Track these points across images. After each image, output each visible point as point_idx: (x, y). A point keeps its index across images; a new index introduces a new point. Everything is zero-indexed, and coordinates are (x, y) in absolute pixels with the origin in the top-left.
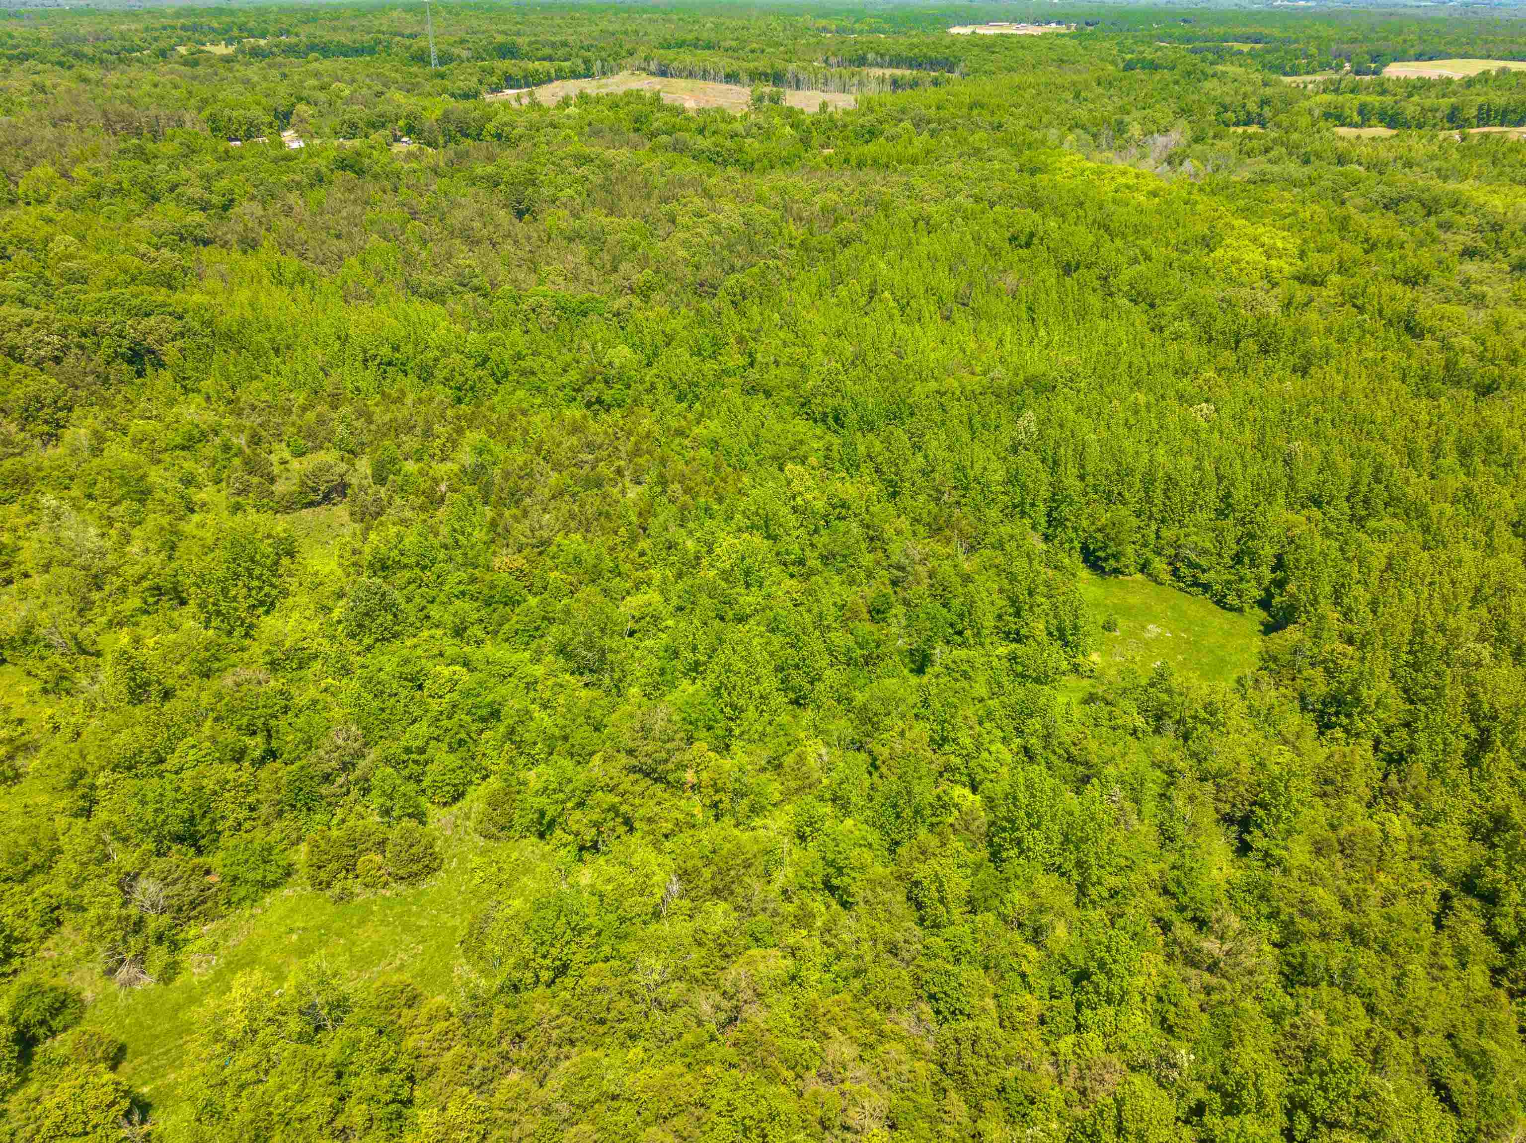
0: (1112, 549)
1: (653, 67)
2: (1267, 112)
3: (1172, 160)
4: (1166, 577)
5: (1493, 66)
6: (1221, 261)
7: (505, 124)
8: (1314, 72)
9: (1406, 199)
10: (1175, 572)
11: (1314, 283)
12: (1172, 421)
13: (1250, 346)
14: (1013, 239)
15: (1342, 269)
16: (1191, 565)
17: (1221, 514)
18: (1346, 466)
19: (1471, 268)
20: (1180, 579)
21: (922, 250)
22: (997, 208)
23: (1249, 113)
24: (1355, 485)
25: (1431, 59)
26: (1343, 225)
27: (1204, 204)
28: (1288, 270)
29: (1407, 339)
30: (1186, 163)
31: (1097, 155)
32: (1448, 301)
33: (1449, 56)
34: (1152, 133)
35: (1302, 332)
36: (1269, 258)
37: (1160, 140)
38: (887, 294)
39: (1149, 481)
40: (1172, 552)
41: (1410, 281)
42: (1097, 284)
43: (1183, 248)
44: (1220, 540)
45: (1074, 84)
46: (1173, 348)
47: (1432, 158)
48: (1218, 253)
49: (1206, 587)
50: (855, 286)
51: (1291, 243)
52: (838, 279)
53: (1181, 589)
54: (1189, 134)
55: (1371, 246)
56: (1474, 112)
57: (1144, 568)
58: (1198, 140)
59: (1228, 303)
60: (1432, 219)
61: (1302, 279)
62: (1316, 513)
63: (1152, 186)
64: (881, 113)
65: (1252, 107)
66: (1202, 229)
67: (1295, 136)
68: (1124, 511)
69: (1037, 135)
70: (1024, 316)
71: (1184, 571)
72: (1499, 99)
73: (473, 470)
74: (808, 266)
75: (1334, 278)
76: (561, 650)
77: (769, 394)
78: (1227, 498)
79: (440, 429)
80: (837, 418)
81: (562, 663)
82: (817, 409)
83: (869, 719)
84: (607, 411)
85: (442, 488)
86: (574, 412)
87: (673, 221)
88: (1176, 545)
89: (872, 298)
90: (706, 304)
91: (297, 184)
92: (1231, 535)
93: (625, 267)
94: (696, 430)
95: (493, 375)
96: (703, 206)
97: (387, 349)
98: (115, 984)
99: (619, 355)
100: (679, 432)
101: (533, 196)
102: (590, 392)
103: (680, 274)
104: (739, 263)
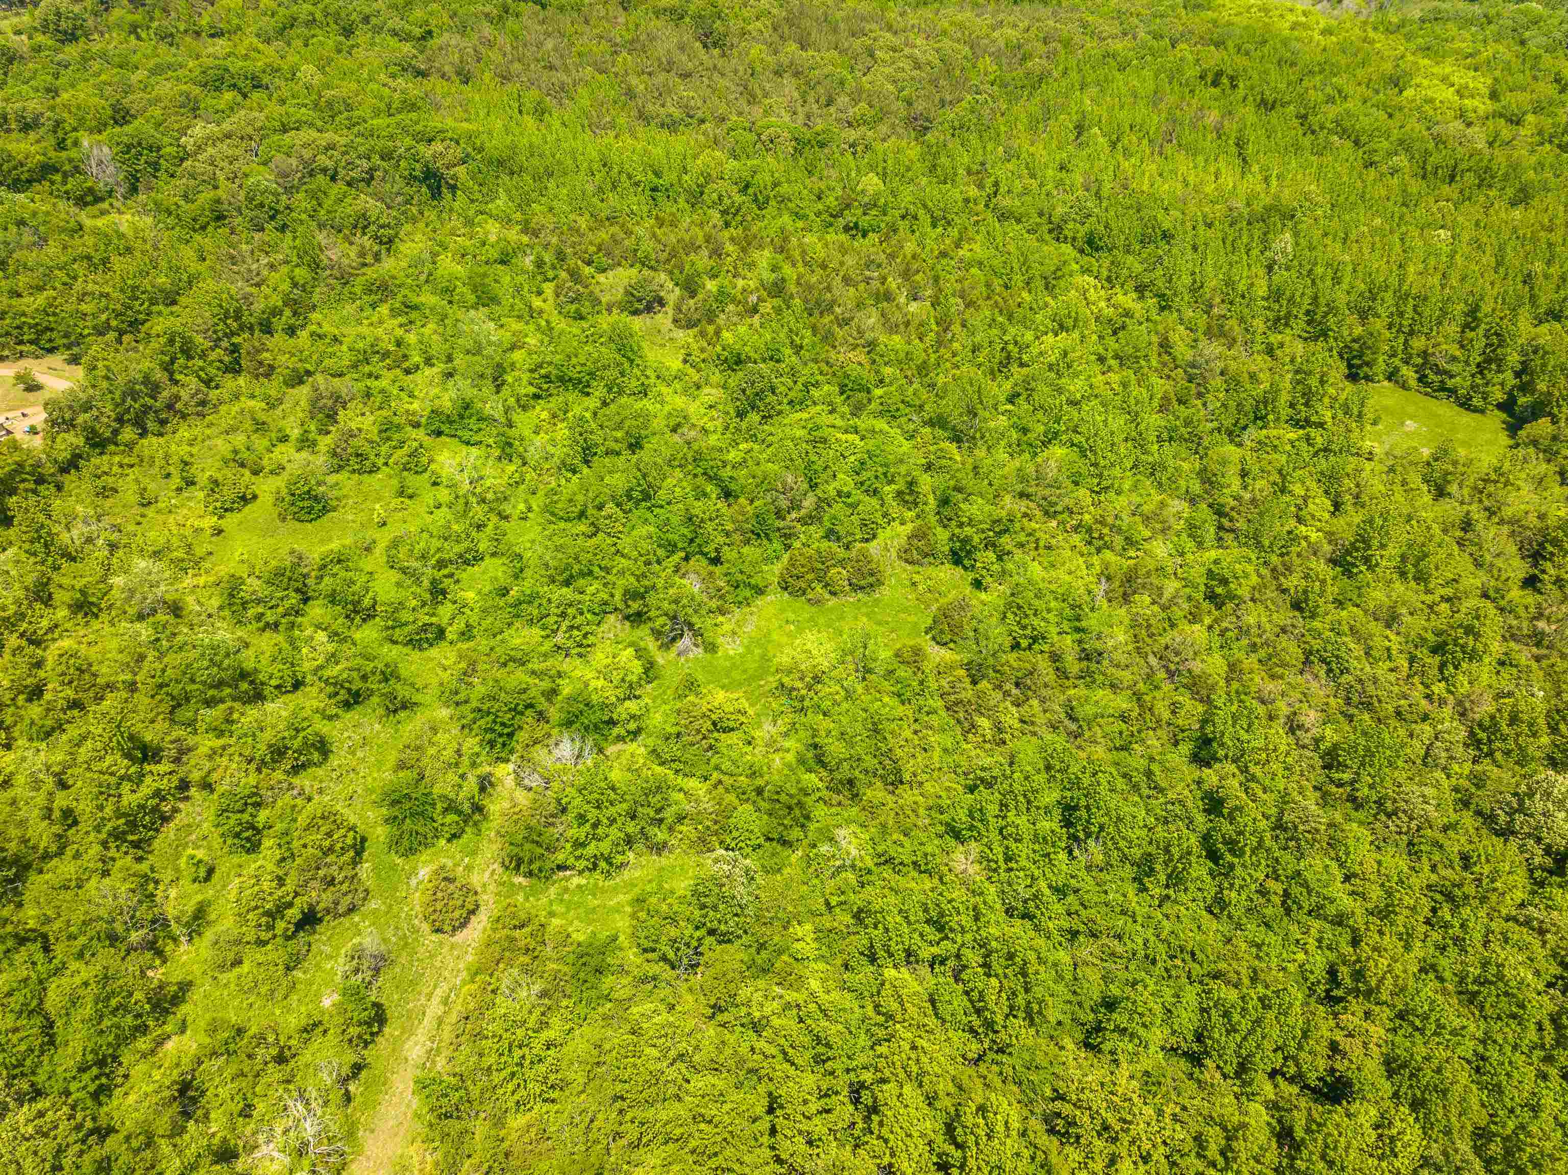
0: (1366, 358)
4: (1413, 383)
6: (1413, 101)
10: (1422, 379)
11: (1512, 122)
14: (1202, 77)
15: (1538, 108)
16: (1439, 372)
17: (1467, 326)
20: (1427, 385)
21: (1118, 87)
22: (1181, 46)
27: (1381, 41)
28: (1481, 109)
30: (1347, 1)
36: (1461, 97)
38: (1096, 130)
39: (1400, 296)
40: (1420, 361)
42: (1295, 122)
43: (1372, 86)
44: (1467, 348)
48: (1409, 93)
49: (1452, 392)
50: (1067, 121)
51: (1481, 83)
52: (1048, 113)
53: (1426, 394)
55: (1563, 87)
57: (1391, 376)
59: (1439, 139)
62: (1557, 327)
63: (1322, 24)
66: (1387, 69)
68: (1376, 323)
71: (1432, 377)
73: (775, 284)
74: (1012, 99)
75: (1530, 118)
76: (938, 422)
77: (1019, 221)
78: (1473, 312)
79: (730, 248)
80: (1090, 242)
81: (939, 432)
82: (1070, 234)
83: (1208, 479)
84: (864, 236)
85: (753, 299)
86: (836, 237)
87: (872, 55)
88: (1425, 354)
89: (1079, 134)
90: (928, 136)
91: (487, 15)
92: (1480, 344)
93: (843, 100)
94: (961, 252)
95: (756, 200)
96: (896, 41)
97: (651, 175)
98: (672, 654)
99: (871, 183)
100: (944, 254)
101: (721, 29)
102: (849, 217)
103: (894, 108)
104: (948, 98)
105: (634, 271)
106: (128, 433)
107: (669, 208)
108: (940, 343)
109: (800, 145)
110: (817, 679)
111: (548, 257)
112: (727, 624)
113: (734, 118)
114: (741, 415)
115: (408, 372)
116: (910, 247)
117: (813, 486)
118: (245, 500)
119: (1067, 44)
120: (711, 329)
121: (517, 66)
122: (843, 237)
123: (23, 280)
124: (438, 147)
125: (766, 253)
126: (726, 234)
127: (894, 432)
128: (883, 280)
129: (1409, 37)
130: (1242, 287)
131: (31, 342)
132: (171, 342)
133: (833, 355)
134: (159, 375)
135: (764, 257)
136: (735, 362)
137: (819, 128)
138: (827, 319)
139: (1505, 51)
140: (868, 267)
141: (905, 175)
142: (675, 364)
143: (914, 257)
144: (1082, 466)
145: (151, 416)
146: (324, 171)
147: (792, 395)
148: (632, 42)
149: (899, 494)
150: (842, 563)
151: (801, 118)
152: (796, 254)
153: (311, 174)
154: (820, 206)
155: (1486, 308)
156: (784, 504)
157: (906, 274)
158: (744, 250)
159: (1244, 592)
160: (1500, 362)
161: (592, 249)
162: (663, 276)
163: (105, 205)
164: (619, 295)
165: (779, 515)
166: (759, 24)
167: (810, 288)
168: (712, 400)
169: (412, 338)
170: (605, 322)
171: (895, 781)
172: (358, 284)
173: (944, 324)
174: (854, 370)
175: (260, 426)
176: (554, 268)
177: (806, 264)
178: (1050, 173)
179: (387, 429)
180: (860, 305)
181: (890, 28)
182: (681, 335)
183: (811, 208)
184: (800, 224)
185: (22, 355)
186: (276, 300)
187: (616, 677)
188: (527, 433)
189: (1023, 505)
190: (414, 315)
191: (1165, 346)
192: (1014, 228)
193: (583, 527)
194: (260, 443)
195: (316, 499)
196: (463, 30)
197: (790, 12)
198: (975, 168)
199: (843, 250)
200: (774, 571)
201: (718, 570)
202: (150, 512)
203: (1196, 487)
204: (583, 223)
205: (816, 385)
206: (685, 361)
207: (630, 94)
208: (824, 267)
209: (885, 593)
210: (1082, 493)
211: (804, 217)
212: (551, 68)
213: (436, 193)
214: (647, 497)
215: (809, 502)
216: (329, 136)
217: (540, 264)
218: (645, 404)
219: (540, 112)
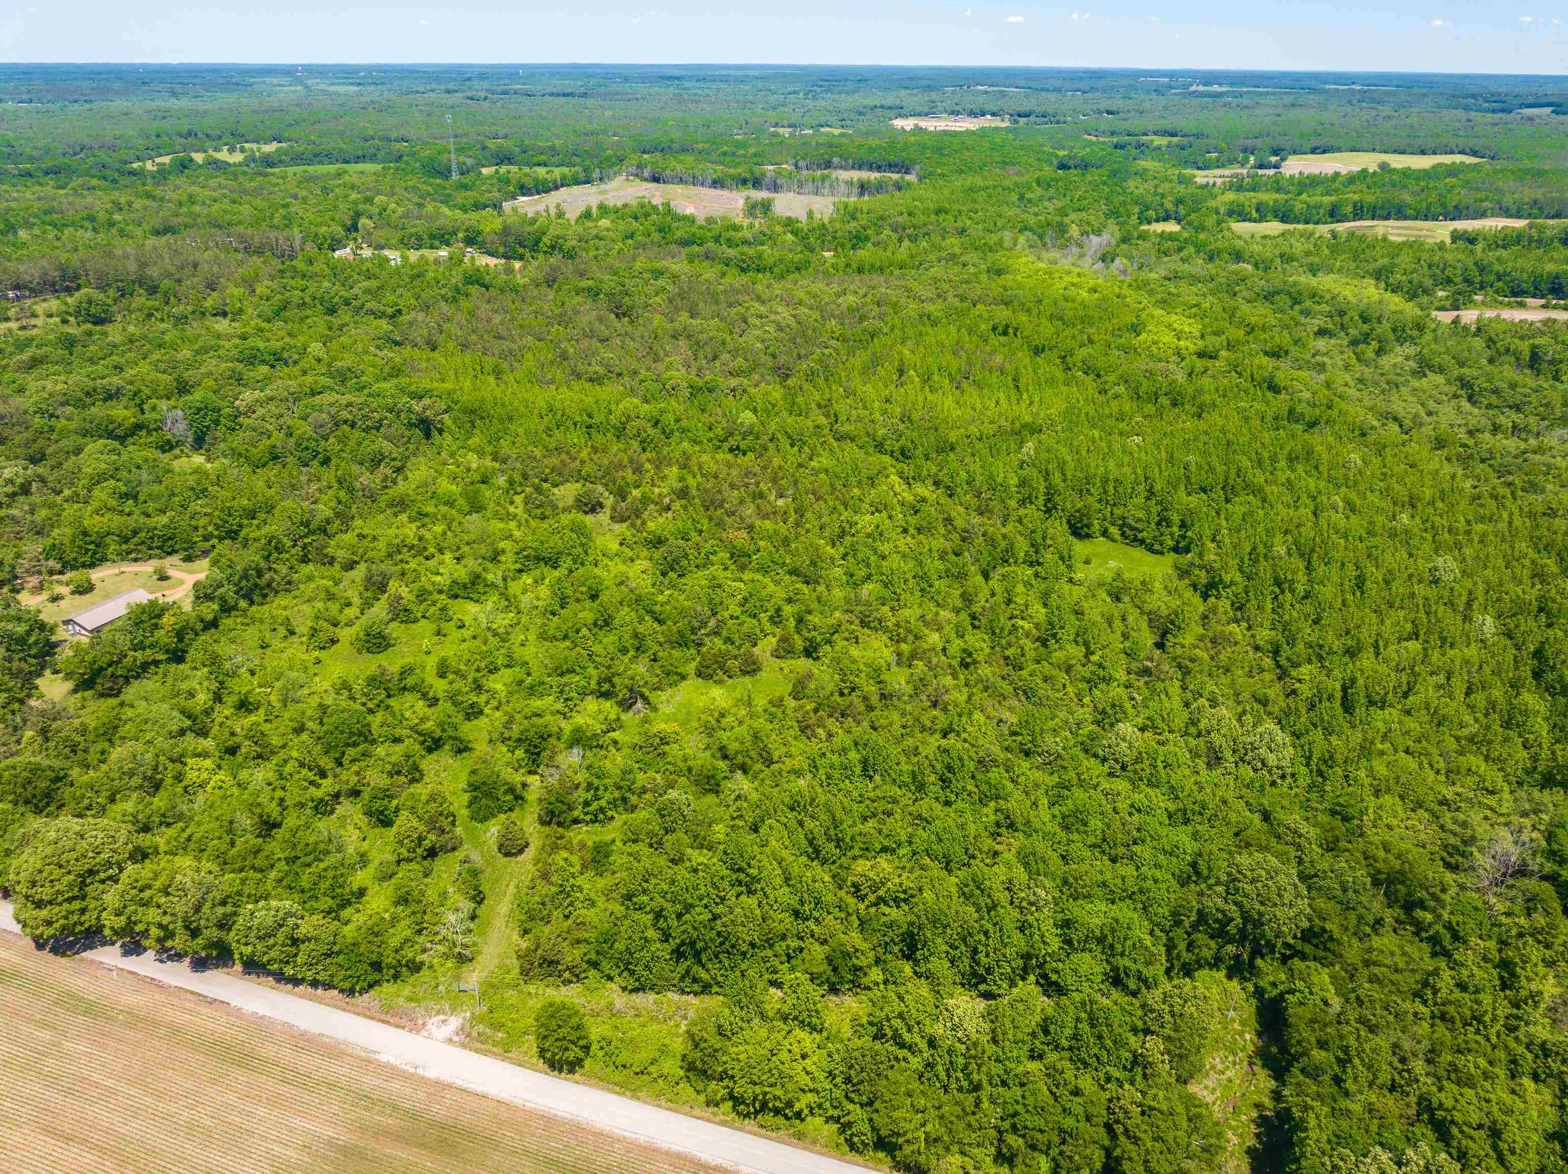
0: (1085, 521)
1: (646, 174)
2: (1182, 210)
3: (1106, 258)
4: (1118, 537)
5: (1378, 159)
6: (1145, 343)
7: (558, 237)
8: (1223, 166)
9: (1278, 293)
10: (1123, 534)
11: (1211, 357)
12: (1116, 446)
13: (1165, 401)
14: (994, 329)
15: (1229, 346)
16: (1132, 529)
17: (1148, 498)
18: (1220, 469)
19: (1322, 344)
20: (1126, 538)
21: (930, 340)
22: (979, 306)
23: (1166, 211)
24: (1226, 480)
25: (1324, 152)
26: (1232, 313)
27: (1132, 297)
28: (1192, 348)
29: (1269, 394)
30: (1117, 261)
31: (1044, 254)
32: (1300, 368)
33: (1339, 150)
34: (1087, 234)
35: (1200, 391)
36: (1179, 339)
37: (1095, 240)
38: (912, 372)
39: (1105, 481)
40: (1121, 522)
41: (1276, 354)
42: (1058, 361)
43: (1117, 332)
44: (1148, 513)
45: (1017, 185)
46: (1115, 404)
47: (1308, 254)
48: (1143, 336)
49: (1142, 542)
51: (1195, 328)
53: (1127, 544)
54: (1118, 235)
55: (1251, 329)
56: (1349, 209)
57: (1105, 533)
58: (1124, 240)
59: (1150, 374)
60: (1297, 307)
61: (1201, 355)
62: (1205, 497)
63: (1092, 283)
64: (863, 220)
65: (1169, 206)
66: (1131, 319)
67: (1202, 236)
68: (1091, 499)
69: (994, 238)
70: (1011, 385)
71: (1128, 532)
73: (682, 490)
74: (851, 353)
75: (1223, 353)
76: (794, 572)
77: (852, 440)
79: (648, 466)
80: (903, 453)
81: (794, 578)
82: (889, 448)
83: (967, 599)
84: (744, 454)
85: (667, 500)
86: (722, 456)
87: (745, 322)
88: (1122, 518)
89: (900, 376)
90: (789, 382)
91: (443, 297)
93: (725, 356)
94: (813, 463)
95: (664, 432)
96: (763, 309)
97: (585, 417)
98: (631, 714)
99: (747, 417)
100: (800, 465)
101: (630, 303)
102: (732, 442)
103: (763, 360)
104: (803, 352)
105: (579, 485)
106: (243, 604)
107: (599, 439)
108: (798, 524)
109: (695, 391)
110: (723, 715)
111: (517, 477)
112: (663, 696)
113: (643, 371)
114: (664, 574)
115: (427, 559)
116: (776, 462)
117: (714, 614)
118: (334, 642)
119: (895, 306)
120: (639, 522)
121: (474, 337)
122: (729, 456)
123: (151, 506)
124: (427, 401)
125: (675, 469)
126: (644, 457)
127: (767, 580)
128: (758, 484)
130: (999, 480)
131: (158, 548)
132: (270, 542)
133: (724, 535)
134: (263, 565)
135: (673, 472)
136: (658, 542)
137: (708, 378)
138: (719, 512)
140: (746, 475)
141: (770, 410)
142: (615, 546)
143: (780, 468)
144: (886, 593)
145: (257, 592)
146: (345, 422)
147: (698, 561)
148: (561, 315)
149: (771, 618)
150: (735, 658)
151: (694, 371)
152: (696, 469)
153: (337, 425)
154: (711, 435)
156: (696, 624)
157: (774, 480)
158: (657, 467)
159: (981, 658)
160: (1168, 521)
161: (547, 471)
162: (600, 488)
163: (177, 451)
164: (570, 501)
165: (693, 631)
166: (658, 299)
167: (706, 491)
168: (643, 568)
169: (428, 536)
170: (566, 519)
171: (769, 762)
172: (383, 501)
173: (800, 512)
174: (738, 543)
175: (331, 597)
176: (521, 485)
177: (703, 475)
178: (877, 404)
179: (422, 596)
180: (742, 502)
181: (759, 298)
182: (617, 527)
183: (704, 436)
184: (697, 448)
185: (150, 557)
186: (329, 513)
187: (601, 717)
188: (518, 593)
189: (847, 617)
190: (426, 520)
191: (949, 520)
192: (848, 445)
193: (568, 643)
194: (334, 607)
195: (384, 638)
196: (426, 308)
197: (681, 289)
198: (823, 403)
199: (729, 466)
200: (691, 668)
201: (656, 665)
202: (268, 651)
203: (959, 603)
204: (538, 453)
205: (714, 553)
206: (621, 544)
207: (564, 357)
208: (716, 477)
209: (763, 675)
210: (886, 608)
211: (700, 443)
212: (500, 337)
213: (428, 436)
214: (607, 623)
215: (712, 623)
216: (348, 397)
217: (511, 482)
218: (597, 571)
219: (498, 373)
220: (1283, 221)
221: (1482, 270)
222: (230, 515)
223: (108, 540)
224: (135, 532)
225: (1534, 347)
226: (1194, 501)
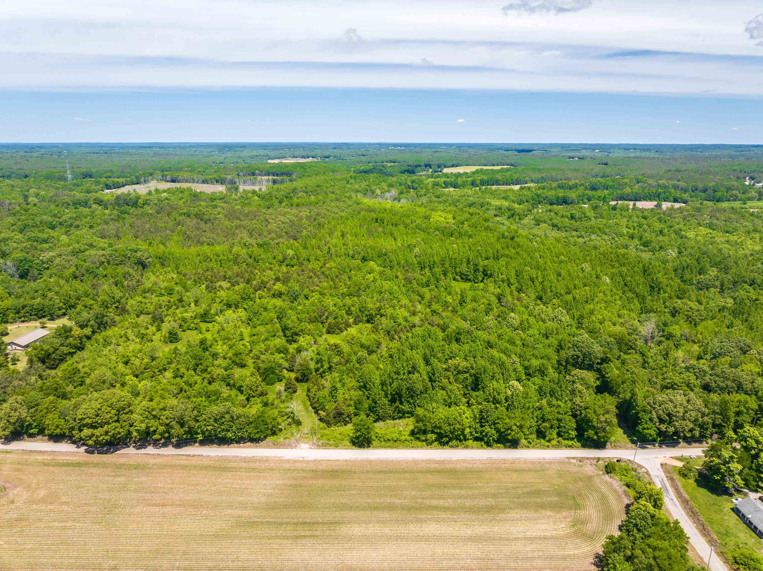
1: (168, 178)
3: (397, 199)
4: (460, 279)
5: (479, 168)
6: (434, 221)
10: (462, 278)
16: (465, 275)
19: (498, 218)
23: (408, 186)
24: (494, 255)
25: (456, 166)
26: (461, 210)
27: (418, 209)
30: (402, 200)
33: (462, 165)
34: (384, 192)
37: (388, 194)
38: (348, 235)
40: (460, 274)
43: (421, 219)
48: (432, 219)
49: (470, 280)
51: (450, 216)
53: (464, 282)
54: (397, 192)
56: (479, 182)
57: (454, 279)
58: (401, 193)
60: (483, 208)
65: (409, 183)
66: (423, 214)
69: (347, 195)
72: (485, 178)
75: (465, 222)
78: (468, 260)
80: (364, 259)
84: (293, 267)
85: (272, 282)
86: (284, 267)
88: (460, 272)
92: (472, 267)
93: (265, 233)
94: (327, 266)
95: (255, 260)
100: (322, 267)
109: (258, 245)
117: (326, 310)
129: (425, 207)
130: (410, 261)
139: (452, 208)
150: (342, 324)
153: (101, 263)
154: (276, 260)
155: (471, 259)
156: (320, 314)
160: (478, 270)
165: (320, 317)
183: (273, 261)
196: (106, 224)
213: (144, 267)
215: (326, 313)
220: (455, 188)
221: (538, 196)
222: (70, 298)
223: (8, 312)
224: (24, 307)
225: (571, 214)
226: (486, 262)
